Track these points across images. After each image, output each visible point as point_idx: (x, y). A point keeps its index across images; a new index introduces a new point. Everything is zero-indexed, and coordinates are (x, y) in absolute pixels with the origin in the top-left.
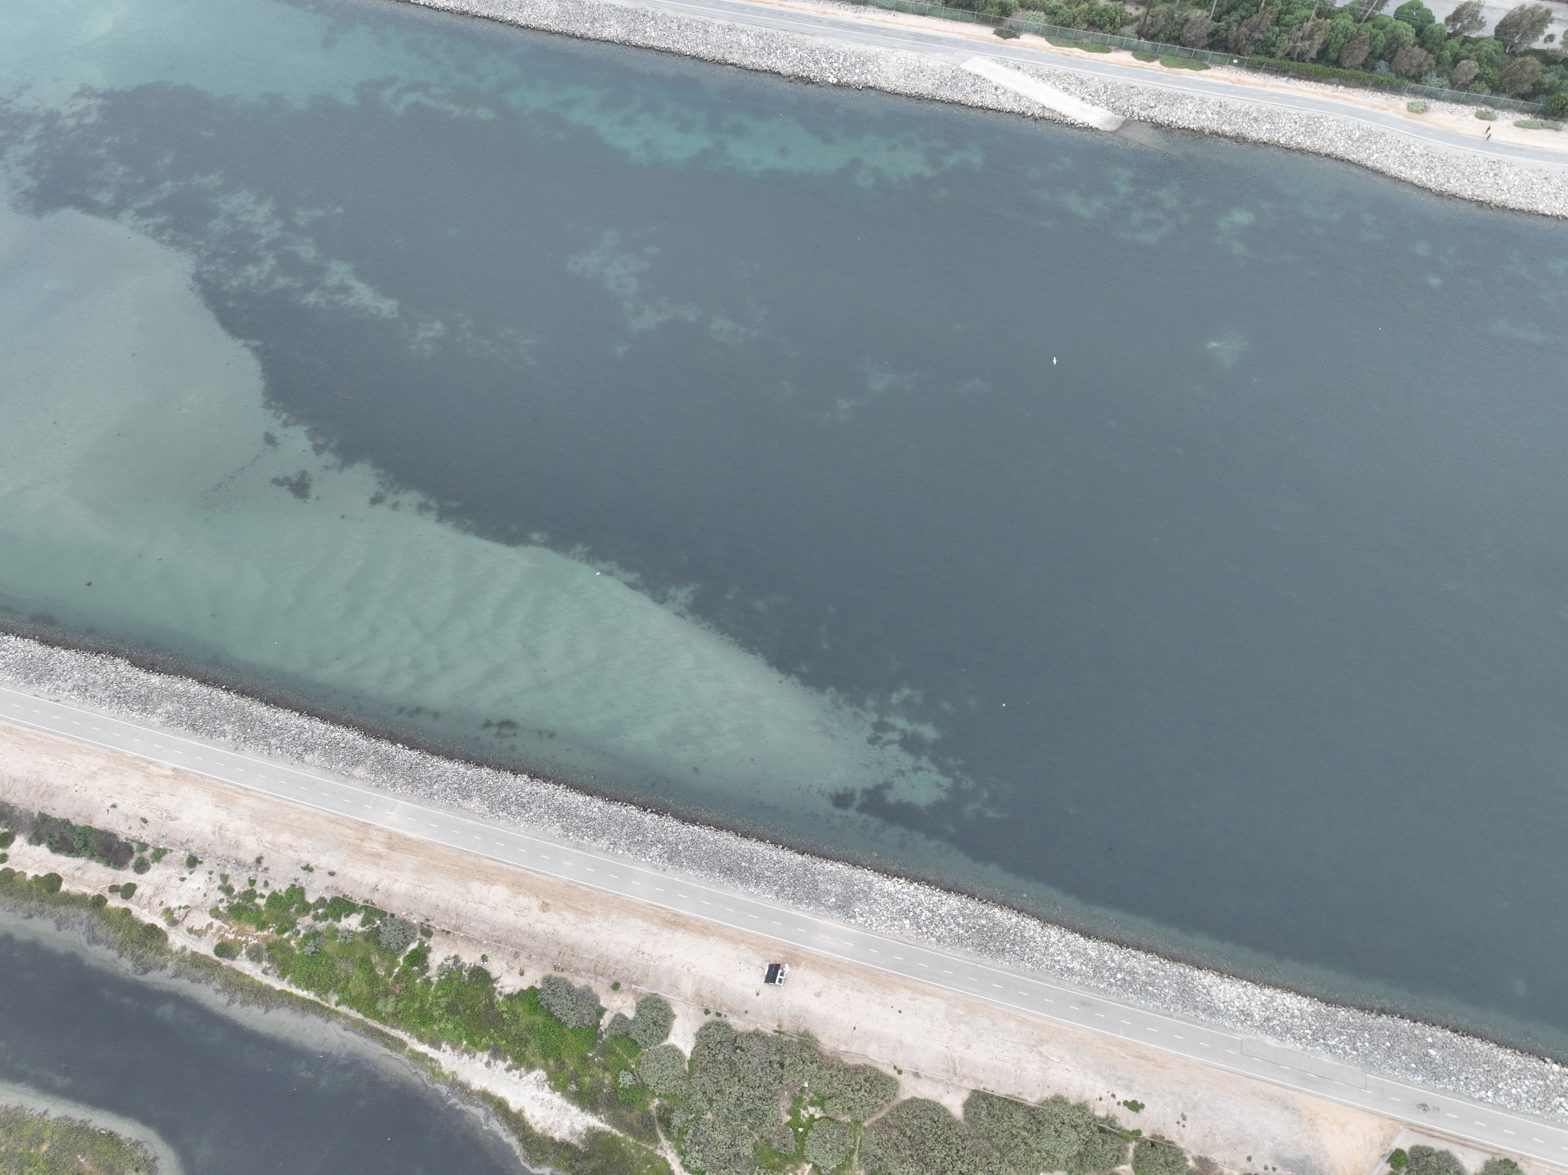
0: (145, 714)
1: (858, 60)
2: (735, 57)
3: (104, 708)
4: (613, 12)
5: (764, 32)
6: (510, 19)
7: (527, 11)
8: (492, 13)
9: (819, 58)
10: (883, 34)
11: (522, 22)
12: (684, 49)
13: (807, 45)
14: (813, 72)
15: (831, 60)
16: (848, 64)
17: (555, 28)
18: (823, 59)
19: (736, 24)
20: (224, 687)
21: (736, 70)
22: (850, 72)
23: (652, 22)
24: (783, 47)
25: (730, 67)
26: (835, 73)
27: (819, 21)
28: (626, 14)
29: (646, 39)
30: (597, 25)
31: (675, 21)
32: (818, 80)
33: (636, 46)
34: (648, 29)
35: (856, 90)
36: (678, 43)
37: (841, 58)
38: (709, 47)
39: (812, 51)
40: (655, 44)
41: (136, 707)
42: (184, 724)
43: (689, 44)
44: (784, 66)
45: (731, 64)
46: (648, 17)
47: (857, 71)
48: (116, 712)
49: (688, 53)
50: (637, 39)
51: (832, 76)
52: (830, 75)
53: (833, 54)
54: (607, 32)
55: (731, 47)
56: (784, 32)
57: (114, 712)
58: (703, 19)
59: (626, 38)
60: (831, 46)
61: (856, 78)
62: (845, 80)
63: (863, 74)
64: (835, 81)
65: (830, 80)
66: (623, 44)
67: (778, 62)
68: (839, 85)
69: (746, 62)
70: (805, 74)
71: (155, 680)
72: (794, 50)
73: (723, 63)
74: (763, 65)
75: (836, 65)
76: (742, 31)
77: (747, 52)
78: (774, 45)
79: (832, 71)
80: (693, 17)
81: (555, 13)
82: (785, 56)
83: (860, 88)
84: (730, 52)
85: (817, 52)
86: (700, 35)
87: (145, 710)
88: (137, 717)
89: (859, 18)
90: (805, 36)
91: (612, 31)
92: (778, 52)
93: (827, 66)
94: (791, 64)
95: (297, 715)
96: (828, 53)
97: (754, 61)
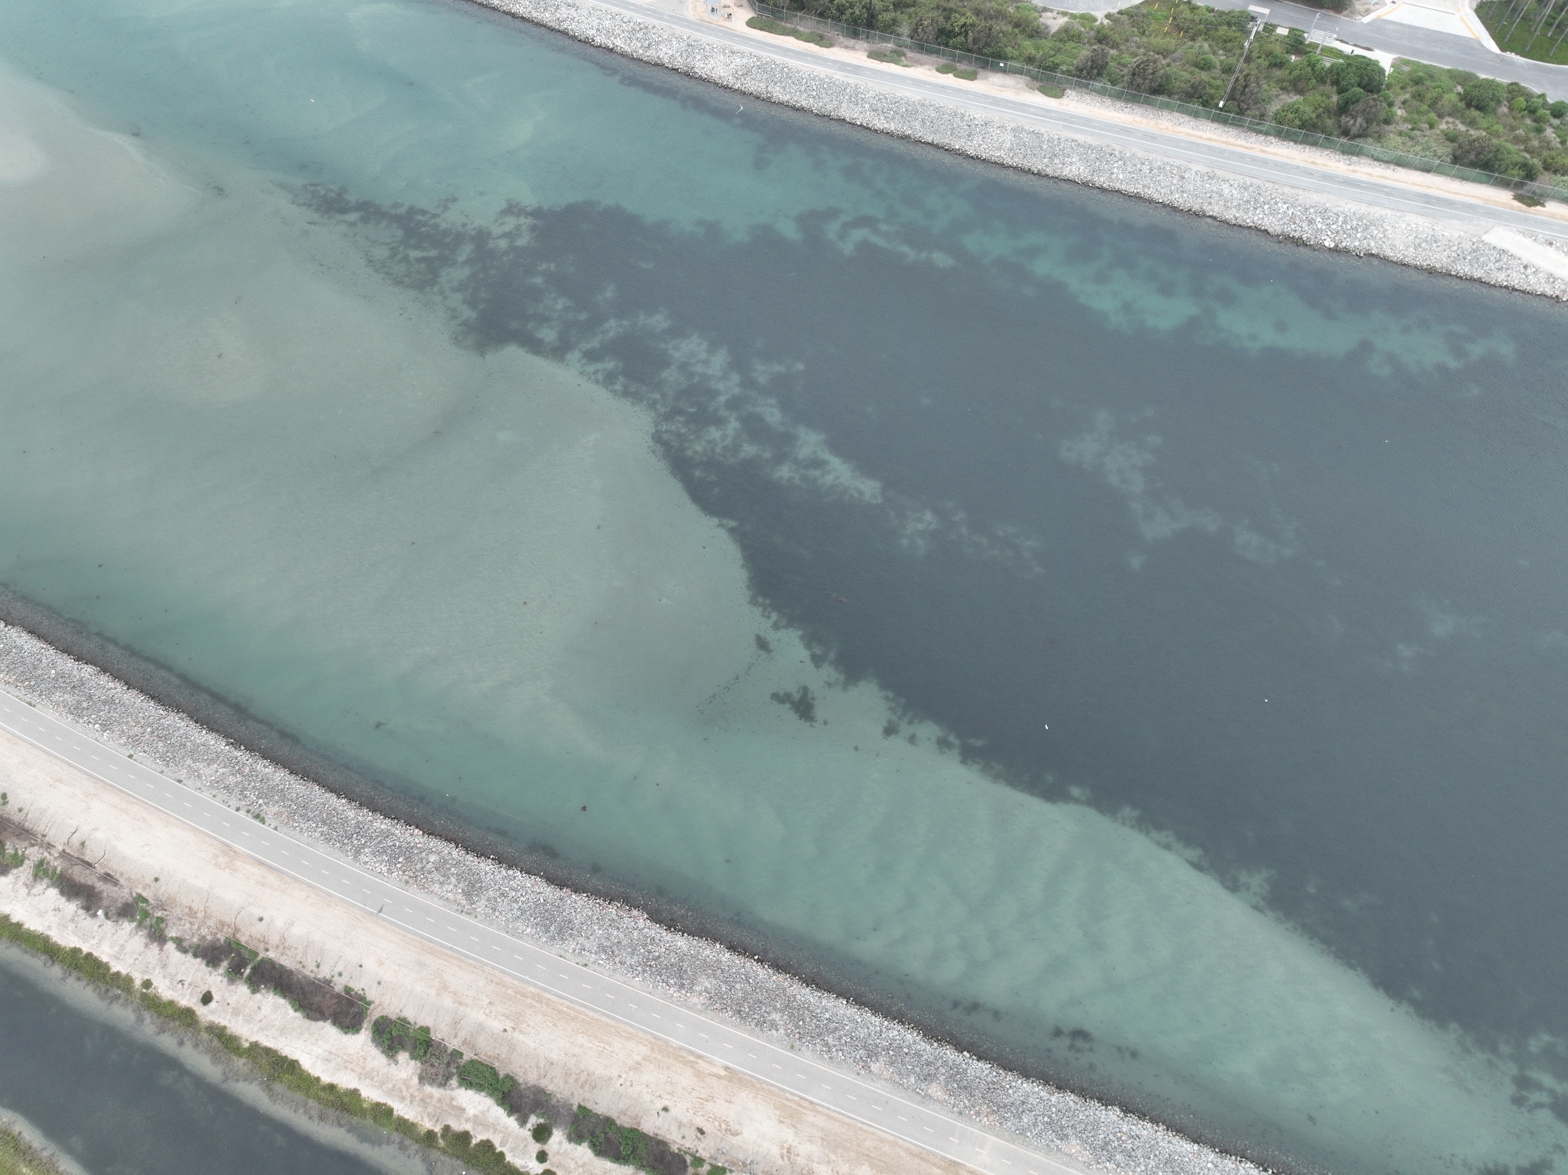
0: (684, 992)
1: (1360, 223)
2: (1215, 209)
3: (637, 979)
4: (1075, 148)
5: (1248, 183)
6: (957, 147)
7: (977, 140)
8: (937, 139)
9: (1314, 217)
10: (1386, 193)
11: (971, 152)
12: (1156, 196)
13: (1300, 202)
14: (1307, 234)
15: (1328, 221)
16: (1349, 227)
17: (1008, 161)
18: (1319, 219)
19: (1216, 171)
20: (756, 957)
21: (1216, 223)
22: (1350, 236)
23: (1120, 163)
24: (1272, 202)
25: (1209, 220)
26: (1333, 236)
27: (1310, 173)
28: (1090, 152)
29: (1111, 180)
30: (1056, 161)
31: (1146, 163)
32: (1312, 243)
33: (1102, 189)
34: (1115, 170)
35: (1357, 258)
36: (1149, 188)
37: (1341, 219)
38: (1185, 195)
39: (1306, 209)
40: (1123, 187)
41: (672, 982)
42: (729, 1009)
43: (1162, 191)
44: (1273, 225)
45: (1210, 216)
46: (1115, 156)
47: (1359, 235)
48: (651, 986)
49: (1160, 201)
50: (1101, 180)
51: (1329, 240)
52: (1326, 237)
53: (1330, 214)
54: (1068, 170)
55: (1210, 197)
56: (1271, 185)
57: (649, 985)
58: (1178, 162)
59: (1089, 178)
60: (1328, 205)
61: (1357, 243)
62: (1344, 244)
63: (1365, 239)
64: (1332, 245)
65: (1327, 244)
66: (1085, 185)
67: (1266, 219)
68: (1336, 250)
69: (1229, 216)
70: (1297, 235)
71: (682, 942)
72: (1285, 206)
73: (1199, 215)
74: (1248, 221)
75: (1334, 227)
76: (1223, 180)
77: (1229, 205)
78: (1262, 199)
79: (1329, 233)
80: (1166, 160)
81: (1009, 145)
82: (1274, 212)
83: (1362, 255)
84: (1210, 203)
85: (1312, 211)
86: (1175, 182)
87: (682, 986)
88: (675, 994)
89: (1354, 171)
90: (1297, 191)
91: (1074, 170)
92: (1266, 207)
93: (1324, 227)
94: (1281, 222)
95: (845, 1002)
96: (1324, 212)
97: (1237, 215)
